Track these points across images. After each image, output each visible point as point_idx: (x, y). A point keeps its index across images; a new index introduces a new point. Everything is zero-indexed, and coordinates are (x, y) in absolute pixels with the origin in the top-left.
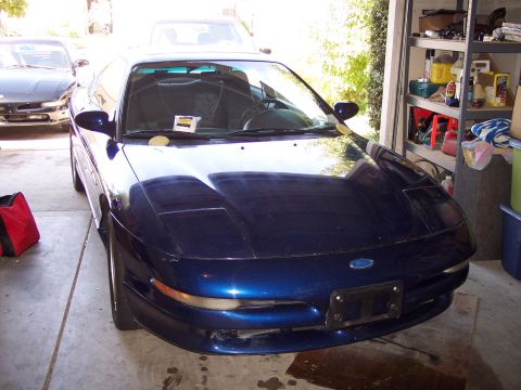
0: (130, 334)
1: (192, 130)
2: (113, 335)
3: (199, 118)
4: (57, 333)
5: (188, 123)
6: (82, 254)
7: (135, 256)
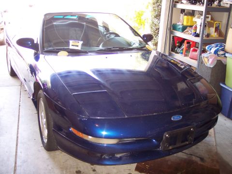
0: (53, 153)
1: (79, 48)
3: (82, 42)
5: (77, 44)
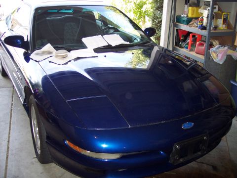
2: (39, 167)
4: (4, 168)
6: (11, 114)
7: (49, 121)
